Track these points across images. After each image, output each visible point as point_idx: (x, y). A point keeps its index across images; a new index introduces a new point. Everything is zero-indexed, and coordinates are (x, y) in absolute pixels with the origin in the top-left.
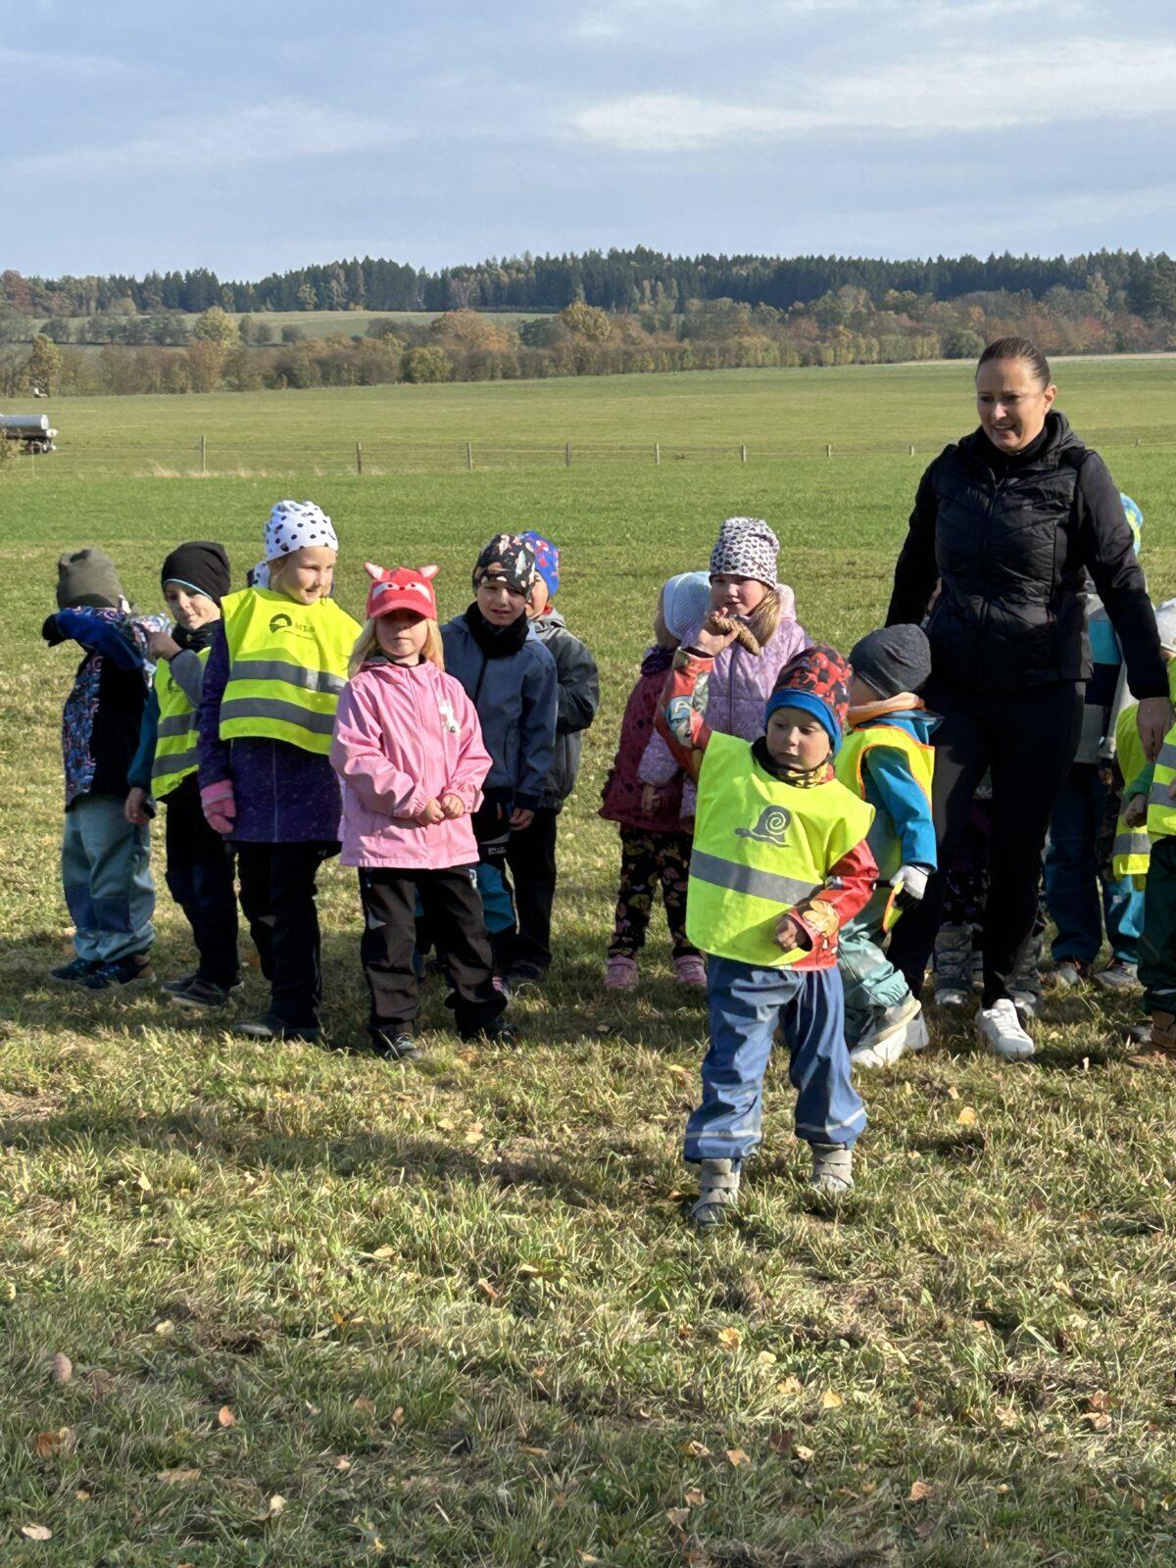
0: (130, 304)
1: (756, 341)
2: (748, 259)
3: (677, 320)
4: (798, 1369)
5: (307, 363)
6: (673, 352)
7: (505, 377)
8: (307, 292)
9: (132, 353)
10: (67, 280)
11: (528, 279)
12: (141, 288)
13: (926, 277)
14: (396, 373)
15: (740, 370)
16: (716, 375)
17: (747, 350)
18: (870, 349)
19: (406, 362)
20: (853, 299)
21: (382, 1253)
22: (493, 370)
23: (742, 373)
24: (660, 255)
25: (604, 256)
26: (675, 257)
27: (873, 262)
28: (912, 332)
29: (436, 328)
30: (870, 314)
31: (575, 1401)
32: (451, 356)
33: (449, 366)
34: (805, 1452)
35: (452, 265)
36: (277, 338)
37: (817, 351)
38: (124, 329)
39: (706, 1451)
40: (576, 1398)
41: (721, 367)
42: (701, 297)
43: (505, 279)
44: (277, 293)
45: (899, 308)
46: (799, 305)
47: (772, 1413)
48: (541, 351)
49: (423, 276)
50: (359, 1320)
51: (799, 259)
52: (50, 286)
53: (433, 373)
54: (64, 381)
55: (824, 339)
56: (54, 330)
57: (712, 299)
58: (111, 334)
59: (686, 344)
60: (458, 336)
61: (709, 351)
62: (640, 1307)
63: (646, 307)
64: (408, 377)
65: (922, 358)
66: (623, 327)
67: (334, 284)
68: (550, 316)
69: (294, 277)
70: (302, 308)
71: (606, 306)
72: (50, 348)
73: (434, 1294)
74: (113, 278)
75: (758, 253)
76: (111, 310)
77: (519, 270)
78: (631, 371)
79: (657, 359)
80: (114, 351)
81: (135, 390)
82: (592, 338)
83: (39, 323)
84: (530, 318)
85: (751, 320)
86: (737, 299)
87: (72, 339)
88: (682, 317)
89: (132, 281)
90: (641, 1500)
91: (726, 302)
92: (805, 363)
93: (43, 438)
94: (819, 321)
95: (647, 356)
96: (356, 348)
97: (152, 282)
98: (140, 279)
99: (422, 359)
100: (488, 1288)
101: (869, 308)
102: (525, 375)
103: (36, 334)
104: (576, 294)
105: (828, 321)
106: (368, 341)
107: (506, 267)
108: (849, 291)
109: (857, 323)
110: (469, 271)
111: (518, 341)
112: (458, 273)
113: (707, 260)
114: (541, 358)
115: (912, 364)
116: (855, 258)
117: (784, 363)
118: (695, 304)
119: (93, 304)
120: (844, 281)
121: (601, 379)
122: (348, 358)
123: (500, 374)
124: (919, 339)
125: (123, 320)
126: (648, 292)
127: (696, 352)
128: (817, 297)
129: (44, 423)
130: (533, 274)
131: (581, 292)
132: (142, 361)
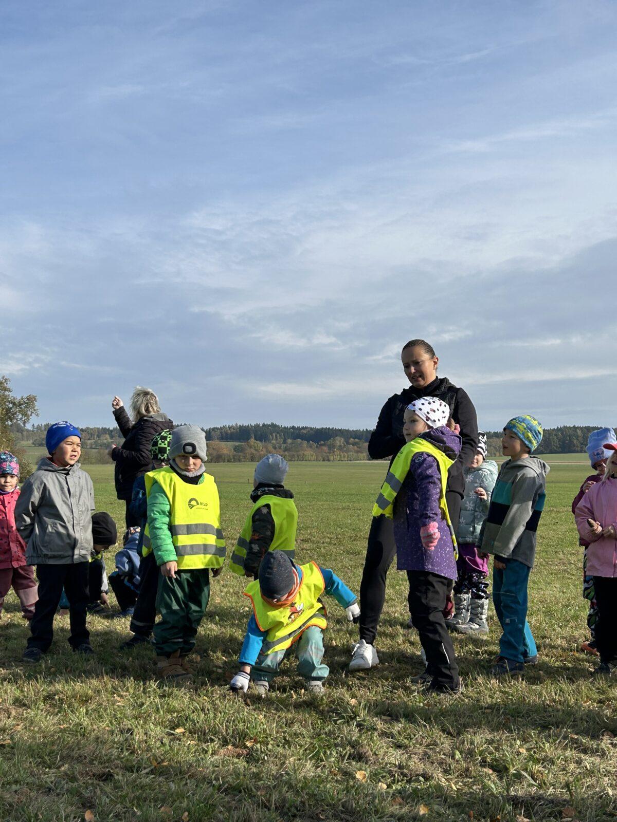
0: (108, 436)
1: (309, 452)
2: (306, 428)
3: (283, 446)
4: (400, 793)
11: (237, 432)
12: (112, 431)
13: (362, 435)
15: (303, 461)
16: (296, 463)
17: (306, 455)
18: (344, 457)
20: (339, 441)
21: (179, 731)
23: (304, 463)
24: (279, 426)
25: (261, 425)
26: (283, 426)
27: (346, 430)
28: (357, 452)
30: (345, 446)
31: (283, 809)
37: (328, 457)
38: (105, 444)
41: (298, 460)
42: (291, 439)
43: (229, 431)
45: (354, 444)
46: (322, 442)
47: (391, 817)
48: (240, 454)
50: (165, 764)
55: (330, 453)
57: (295, 439)
58: (101, 446)
59: (286, 453)
60: (214, 449)
61: (294, 455)
62: (311, 759)
63: (274, 442)
65: (361, 460)
66: (266, 447)
68: (243, 443)
71: (261, 441)
74: (102, 428)
75: (309, 426)
76: (102, 438)
77: (234, 429)
80: (102, 451)
82: (256, 450)
84: (237, 444)
85: (307, 447)
86: (302, 440)
87: (88, 447)
88: (285, 445)
91: (299, 441)
92: (324, 460)
94: (329, 447)
98: (111, 429)
101: (344, 444)
102: (235, 461)
104: (251, 437)
105: (331, 447)
107: (230, 428)
108: (338, 438)
109: (340, 448)
111: (233, 451)
112: (214, 429)
113: (293, 428)
114: (240, 456)
115: (358, 462)
116: (340, 428)
118: (289, 441)
119: (95, 436)
120: (337, 436)
124: (360, 454)
125: (105, 441)
126: (274, 438)
127: (289, 456)
128: (328, 440)
130: (238, 430)
131: (253, 436)
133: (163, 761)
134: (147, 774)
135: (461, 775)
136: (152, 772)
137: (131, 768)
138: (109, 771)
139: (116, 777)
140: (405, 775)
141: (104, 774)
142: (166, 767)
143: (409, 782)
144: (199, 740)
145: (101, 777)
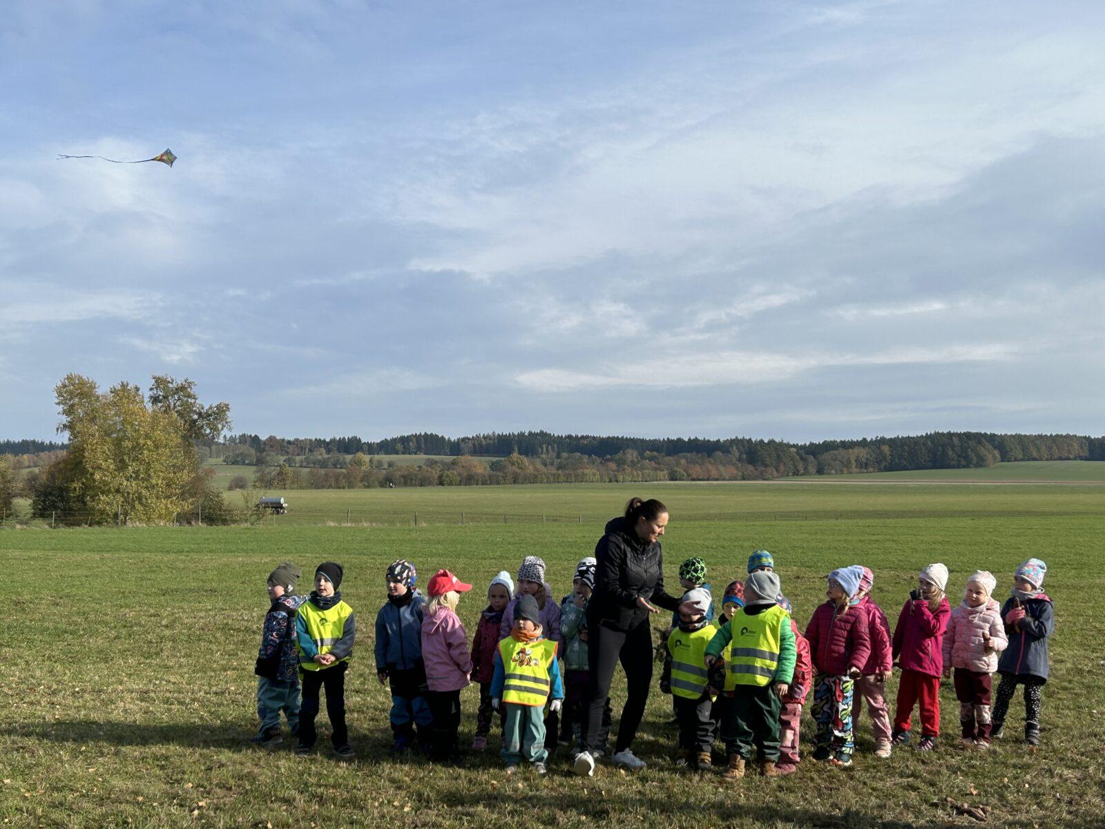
0: (323, 450)
1: (590, 471)
3: (557, 461)
5: (398, 476)
6: (554, 475)
7: (483, 484)
8: (399, 446)
9: (323, 471)
11: (494, 443)
12: (328, 444)
14: (436, 481)
15: (583, 483)
16: (573, 485)
17: (586, 475)
19: (440, 477)
20: (631, 455)
22: (478, 481)
24: (550, 434)
25: (526, 434)
26: (556, 435)
27: (640, 440)
28: (656, 469)
29: (454, 463)
30: (638, 462)
32: (460, 475)
33: (458, 479)
35: (462, 437)
36: (386, 466)
37: (615, 476)
38: (320, 461)
41: (575, 482)
42: (566, 452)
43: (484, 443)
44: (386, 447)
45: (651, 459)
46: (608, 457)
48: (498, 473)
49: (449, 440)
51: (609, 437)
52: (289, 442)
53: (452, 482)
54: (293, 483)
55: (618, 471)
56: (289, 462)
57: (572, 453)
58: (314, 463)
59: (560, 472)
60: (463, 467)
61: (570, 475)
63: (544, 456)
64: (441, 483)
65: (660, 480)
66: (533, 464)
67: (411, 443)
68: (503, 459)
69: (394, 440)
70: (397, 453)
71: (527, 455)
72: (288, 470)
74: (316, 439)
75: (591, 434)
76: (315, 453)
77: (490, 439)
78: (536, 482)
79: (548, 478)
80: (315, 470)
81: (323, 487)
82: (521, 468)
83: (283, 458)
84: (495, 459)
85: (588, 463)
86: (582, 453)
87: (297, 465)
88: (559, 460)
89: (324, 441)
91: (578, 454)
92: (610, 481)
93: (282, 507)
94: (617, 463)
95: (543, 476)
96: (419, 471)
97: (333, 441)
98: (328, 440)
99: (448, 476)
101: (638, 459)
102: (491, 484)
103: (281, 462)
104: (514, 450)
105: (621, 463)
106: (424, 467)
107: (485, 438)
108: (629, 451)
109: (633, 464)
110: (468, 439)
111: (488, 469)
112: (464, 440)
113: (570, 437)
114: (498, 476)
115: (655, 482)
116: (632, 437)
117: (602, 481)
118: (565, 455)
119: (307, 450)
120: (628, 447)
121: (523, 485)
122: (415, 475)
123: (480, 482)
124: (659, 472)
125: (320, 457)
126: (545, 450)
127: (564, 476)
128: (616, 453)
129: (282, 501)
130: (496, 441)
131: (516, 448)
132: (326, 475)
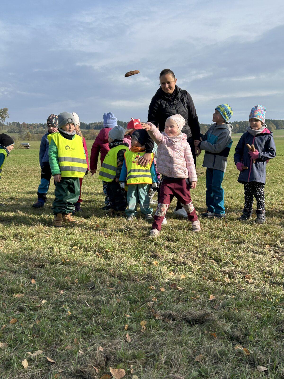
0: (42, 128)
4: (173, 270)
10: (33, 124)
12: (44, 125)
21: (75, 247)
29: (88, 132)
31: (120, 277)
32: (90, 136)
34: (180, 288)
39: (154, 288)
40: (121, 276)
43: (98, 125)
47: (168, 280)
49: (86, 124)
50: (68, 260)
52: (30, 125)
53: (88, 138)
54: (32, 139)
56: (31, 131)
58: (39, 132)
60: (91, 133)
62: (133, 258)
72: (30, 134)
73: (86, 255)
74: (39, 124)
76: (39, 128)
80: (40, 134)
83: (28, 130)
87: (33, 133)
89: (42, 124)
90: (141, 300)
93: (28, 146)
100: (98, 254)
103: (28, 132)
107: (99, 123)
110: (93, 123)
112: (91, 124)
119: (36, 127)
125: (41, 130)
129: (28, 144)
133: (67, 259)
134: (60, 265)
135: (201, 263)
136: (62, 264)
137: (53, 262)
138: (43, 264)
139: (46, 266)
140: (175, 263)
141: (40, 265)
142: (69, 262)
143: (177, 266)
144: (84, 251)
145: (39, 267)
